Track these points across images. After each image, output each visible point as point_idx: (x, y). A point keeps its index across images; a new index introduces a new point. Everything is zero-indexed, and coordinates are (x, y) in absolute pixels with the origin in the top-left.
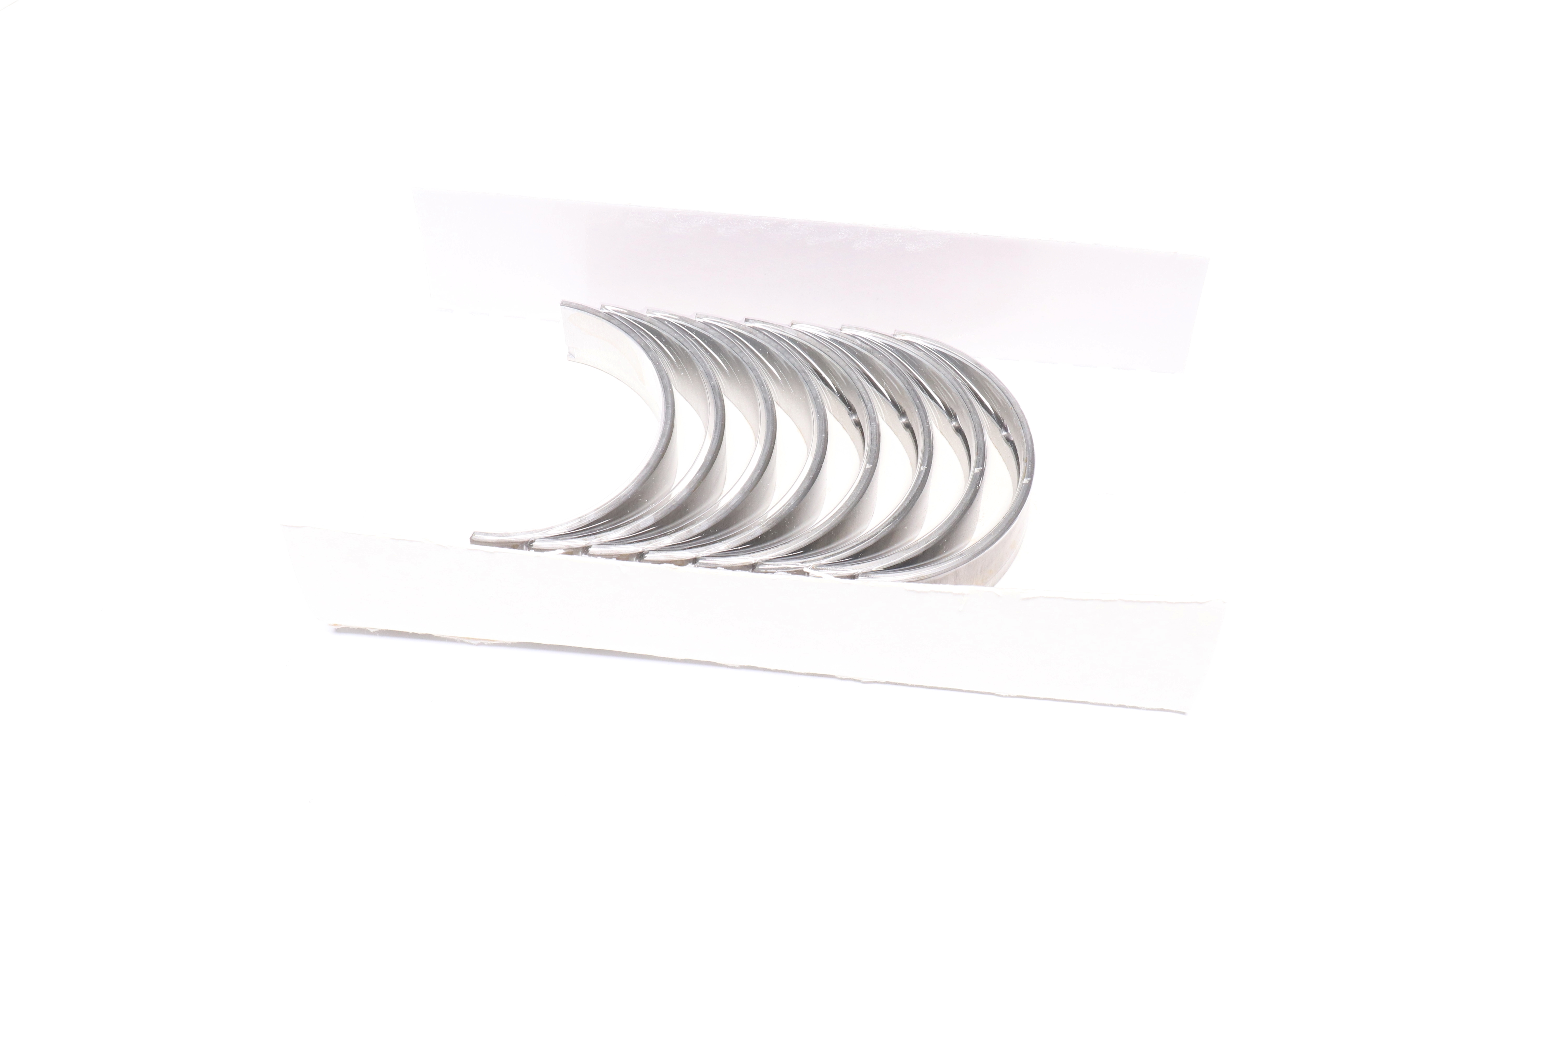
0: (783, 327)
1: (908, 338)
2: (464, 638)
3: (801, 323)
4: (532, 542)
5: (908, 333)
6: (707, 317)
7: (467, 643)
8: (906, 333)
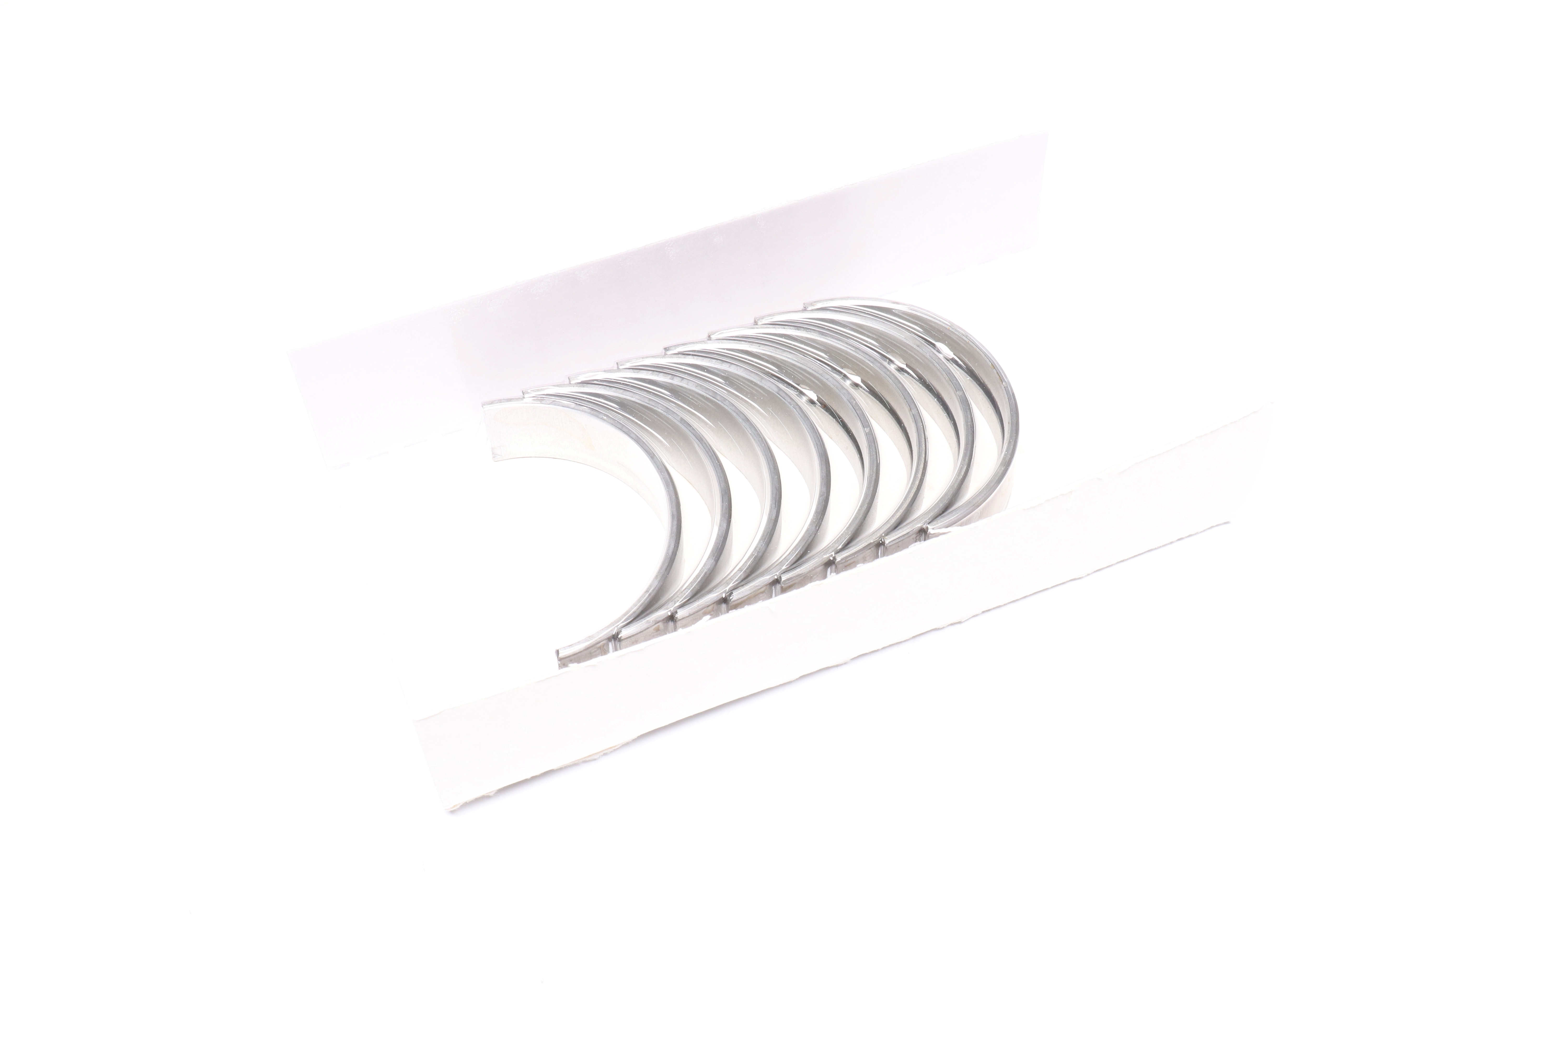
0: (703, 341)
1: (819, 306)
2: (585, 757)
3: (717, 332)
4: (618, 634)
5: (818, 301)
6: (628, 361)
7: (590, 761)
8: (815, 302)
